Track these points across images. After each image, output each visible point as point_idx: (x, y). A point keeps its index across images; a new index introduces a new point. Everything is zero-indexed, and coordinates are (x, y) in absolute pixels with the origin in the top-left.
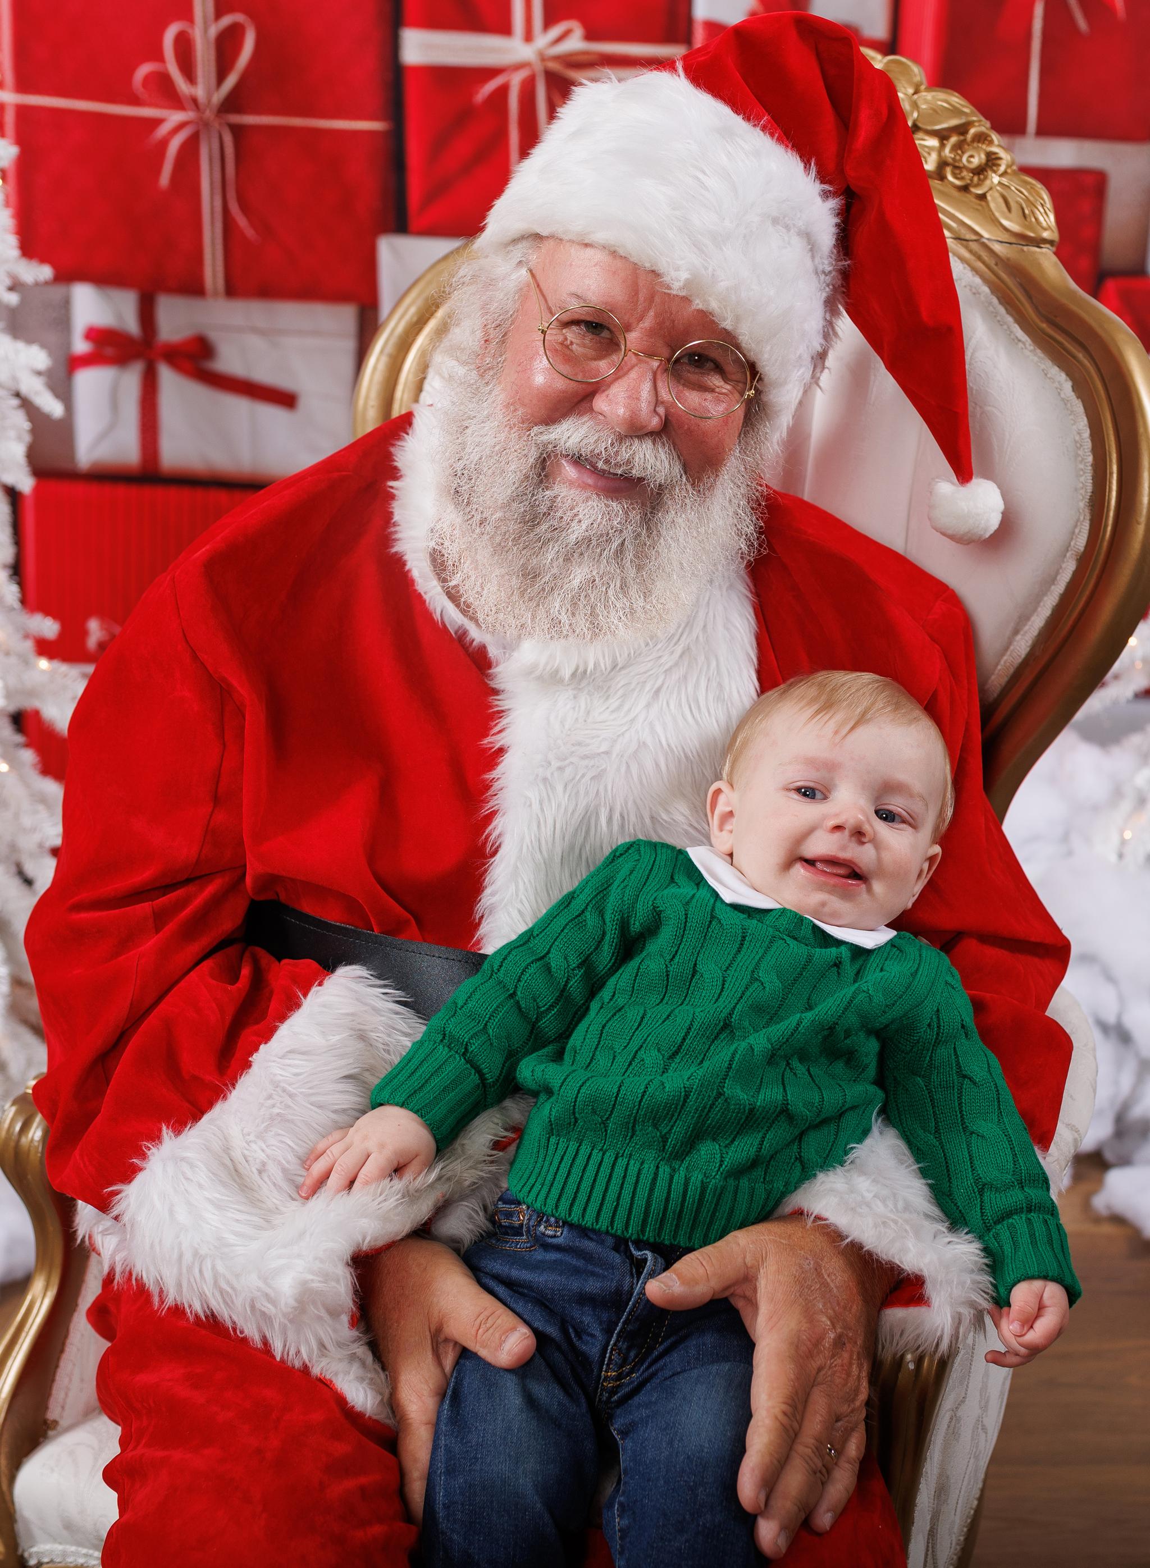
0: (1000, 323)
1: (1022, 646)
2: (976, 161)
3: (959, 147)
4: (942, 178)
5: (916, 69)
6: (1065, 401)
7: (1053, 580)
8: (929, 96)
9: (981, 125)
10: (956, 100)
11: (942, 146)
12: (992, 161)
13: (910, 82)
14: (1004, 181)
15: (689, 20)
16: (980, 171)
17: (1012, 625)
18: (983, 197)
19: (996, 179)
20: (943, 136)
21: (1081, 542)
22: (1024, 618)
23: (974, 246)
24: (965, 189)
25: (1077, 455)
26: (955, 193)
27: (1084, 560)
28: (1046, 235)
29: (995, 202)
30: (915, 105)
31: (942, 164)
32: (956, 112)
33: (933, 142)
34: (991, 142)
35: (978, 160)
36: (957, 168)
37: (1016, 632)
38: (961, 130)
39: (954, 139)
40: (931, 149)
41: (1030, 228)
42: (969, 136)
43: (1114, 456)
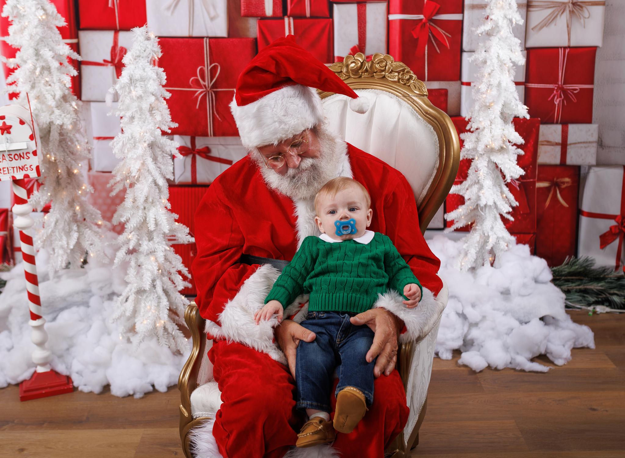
0: (415, 115)
1: (425, 192)
2: (407, 77)
3: (403, 74)
4: (399, 82)
5: (391, 57)
6: (432, 132)
7: (431, 175)
8: (395, 63)
9: (408, 69)
10: (401, 64)
11: (399, 74)
12: (411, 77)
13: (390, 61)
14: (414, 82)
15: (334, 57)
16: (408, 80)
17: (422, 187)
18: (409, 86)
19: (412, 81)
20: (399, 72)
21: (438, 165)
22: (424, 185)
23: (408, 97)
24: (405, 84)
25: (435, 145)
26: (402, 85)
27: (438, 170)
28: (425, 93)
29: (412, 87)
30: (392, 66)
31: (399, 79)
32: (401, 66)
33: (397, 74)
34: (411, 73)
35: (408, 77)
36: (403, 80)
37: (423, 189)
38: (403, 70)
39: (401, 73)
40: (396, 75)
41: (421, 92)
42: (405, 72)
43: (444, 144)
